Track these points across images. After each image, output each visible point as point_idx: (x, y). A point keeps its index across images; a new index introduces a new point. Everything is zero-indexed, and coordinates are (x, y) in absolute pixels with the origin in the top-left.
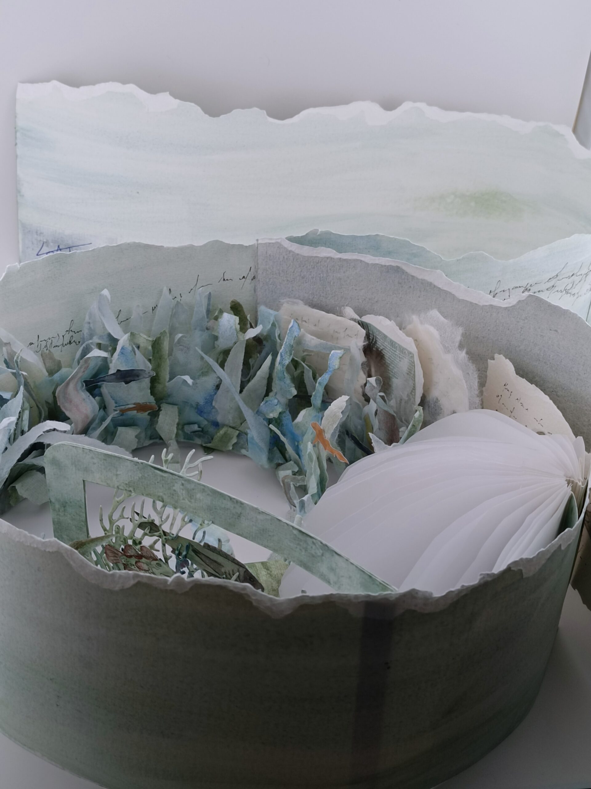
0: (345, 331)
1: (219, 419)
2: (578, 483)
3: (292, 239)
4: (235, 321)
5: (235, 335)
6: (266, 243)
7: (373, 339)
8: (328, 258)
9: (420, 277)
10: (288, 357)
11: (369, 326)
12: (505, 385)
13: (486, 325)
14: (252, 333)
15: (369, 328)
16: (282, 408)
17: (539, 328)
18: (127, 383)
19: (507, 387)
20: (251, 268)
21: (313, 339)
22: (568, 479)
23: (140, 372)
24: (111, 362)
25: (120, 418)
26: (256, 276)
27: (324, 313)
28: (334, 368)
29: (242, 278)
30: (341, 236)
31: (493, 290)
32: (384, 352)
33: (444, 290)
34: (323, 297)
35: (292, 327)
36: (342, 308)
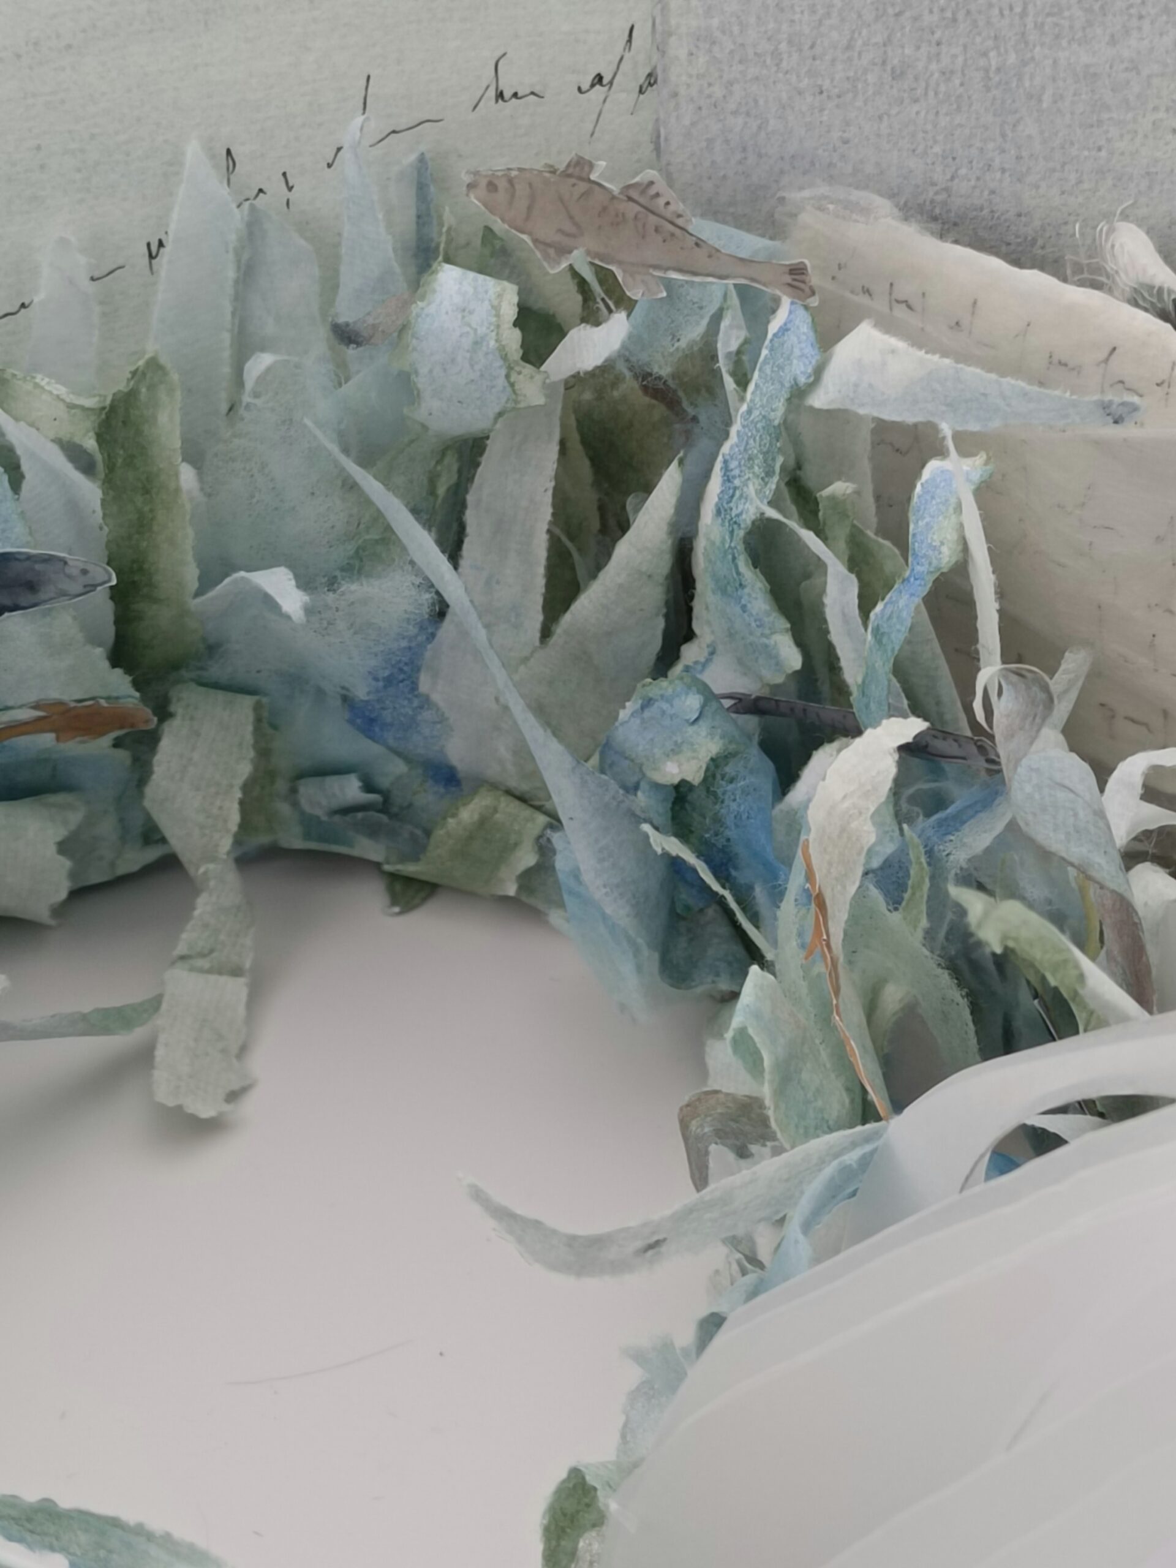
4: (498, 308)
5: (501, 383)
10: (758, 482)
16: (722, 735)
20: (631, 28)
26: (659, 71)
27: (995, 264)
29: (593, 86)
34: (1003, 171)
35: (784, 329)
36: (1103, 226)
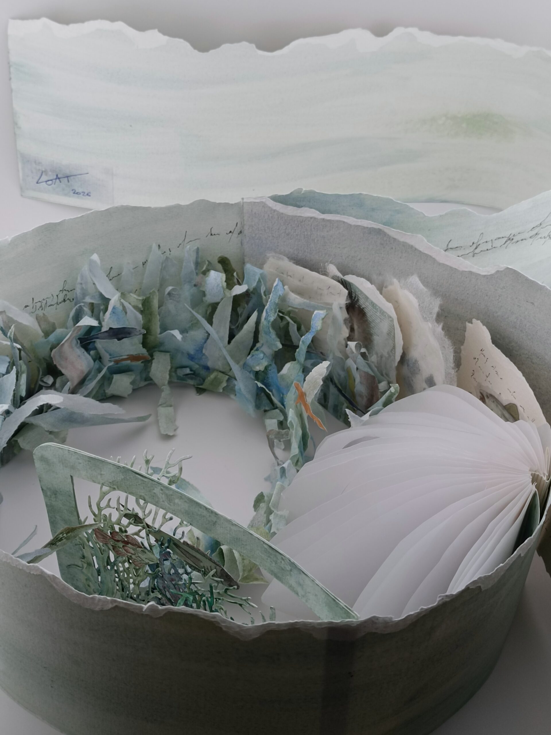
0: (328, 289)
1: (210, 364)
2: (543, 477)
3: (276, 199)
4: (222, 279)
5: (222, 292)
6: (251, 202)
7: (355, 297)
8: (311, 218)
9: (402, 240)
10: (273, 314)
11: (351, 285)
12: (481, 350)
13: (465, 289)
14: (239, 290)
15: (352, 287)
16: (267, 361)
17: (516, 298)
18: (119, 339)
19: (483, 352)
20: (237, 223)
21: (297, 298)
22: (534, 473)
23: (131, 330)
24: (103, 321)
25: (116, 366)
26: (242, 231)
27: (307, 271)
28: (317, 329)
29: (229, 233)
30: (325, 195)
31: (476, 241)
32: (366, 311)
33: (425, 254)
34: (308, 252)
35: (277, 285)
36: (326, 264)
